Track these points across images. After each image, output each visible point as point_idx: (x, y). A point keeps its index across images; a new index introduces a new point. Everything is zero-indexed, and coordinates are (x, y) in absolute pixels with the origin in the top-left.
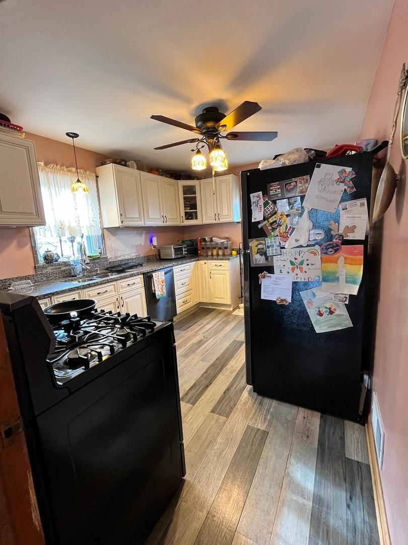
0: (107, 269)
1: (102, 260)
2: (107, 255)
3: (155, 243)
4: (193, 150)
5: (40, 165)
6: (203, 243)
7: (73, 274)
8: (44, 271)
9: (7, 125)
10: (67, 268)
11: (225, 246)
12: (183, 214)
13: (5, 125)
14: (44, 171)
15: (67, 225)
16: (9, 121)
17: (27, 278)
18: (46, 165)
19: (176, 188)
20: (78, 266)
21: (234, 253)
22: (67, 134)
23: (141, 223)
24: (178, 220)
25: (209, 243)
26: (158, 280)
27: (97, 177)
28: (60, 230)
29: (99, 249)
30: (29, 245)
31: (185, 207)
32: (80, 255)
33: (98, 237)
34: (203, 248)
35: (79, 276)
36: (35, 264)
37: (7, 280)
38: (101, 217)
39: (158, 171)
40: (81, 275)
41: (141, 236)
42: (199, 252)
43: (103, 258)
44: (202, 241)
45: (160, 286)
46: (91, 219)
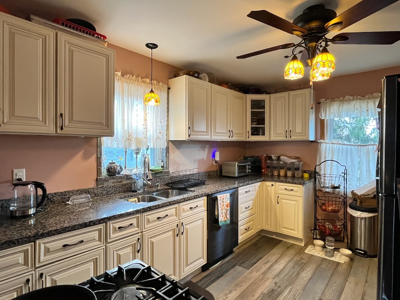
0: (167, 185)
1: (164, 174)
2: (170, 169)
3: (217, 158)
4: (287, 57)
5: (117, 75)
6: (268, 162)
7: (133, 189)
8: (105, 185)
9: (92, 33)
10: (128, 182)
11: (295, 167)
12: (249, 129)
13: (90, 34)
14: (120, 81)
15: (135, 136)
16: (95, 30)
17: (87, 191)
18: (123, 75)
19: (245, 102)
20: (139, 181)
21: (306, 175)
22: (147, 45)
23: (207, 138)
24: (244, 135)
25: (275, 162)
26: (222, 203)
27: (169, 89)
28: (127, 141)
29: (162, 162)
30: (95, 156)
31: (252, 122)
32: (143, 169)
33: (162, 149)
34: (268, 167)
35: (139, 192)
36: (98, 177)
37: (67, 193)
38: (168, 129)
39: (227, 84)
40: (141, 191)
41: (204, 150)
42: (263, 170)
43: (165, 173)
44: (267, 159)
45: (224, 211)
46: (158, 131)
